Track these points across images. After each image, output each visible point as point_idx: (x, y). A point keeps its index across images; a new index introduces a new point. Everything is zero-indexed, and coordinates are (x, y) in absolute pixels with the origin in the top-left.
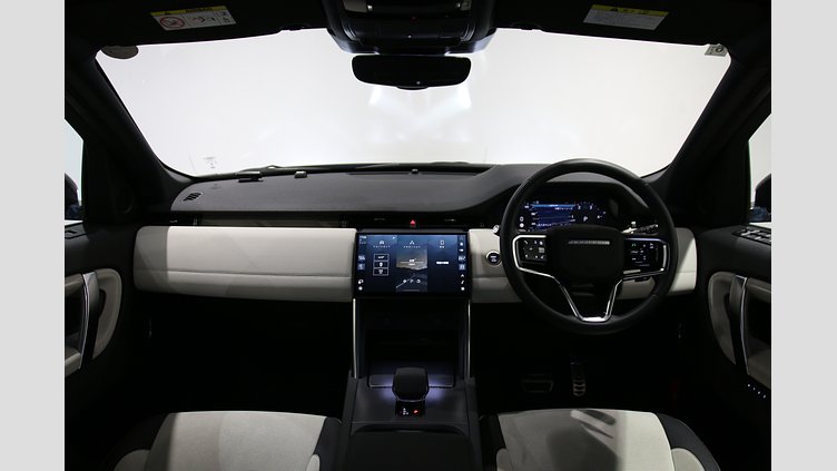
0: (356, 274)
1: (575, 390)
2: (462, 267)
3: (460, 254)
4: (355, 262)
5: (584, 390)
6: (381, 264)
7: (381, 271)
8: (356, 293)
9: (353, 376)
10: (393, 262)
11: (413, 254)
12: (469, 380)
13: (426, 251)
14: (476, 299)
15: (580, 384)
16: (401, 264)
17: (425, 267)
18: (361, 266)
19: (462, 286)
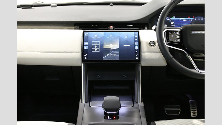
0: (84, 51)
1: (192, 114)
2: (137, 48)
3: (135, 41)
4: (83, 45)
5: (196, 114)
6: (96, 46)
7: (96, 50)
8: (83, 61)
9: (82, 102)
10: (102, 46)
11: (112, 42)
12: (141, 104)
13: (118, 40)
14: (143, 64)
15: (195, 111)
16: (106, 46)
17: (118, 47)
18: (86, 48)
19: (137, 57)
